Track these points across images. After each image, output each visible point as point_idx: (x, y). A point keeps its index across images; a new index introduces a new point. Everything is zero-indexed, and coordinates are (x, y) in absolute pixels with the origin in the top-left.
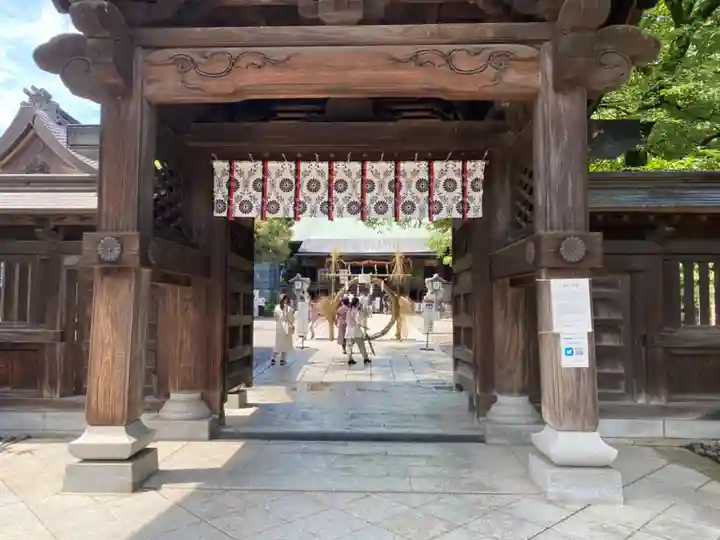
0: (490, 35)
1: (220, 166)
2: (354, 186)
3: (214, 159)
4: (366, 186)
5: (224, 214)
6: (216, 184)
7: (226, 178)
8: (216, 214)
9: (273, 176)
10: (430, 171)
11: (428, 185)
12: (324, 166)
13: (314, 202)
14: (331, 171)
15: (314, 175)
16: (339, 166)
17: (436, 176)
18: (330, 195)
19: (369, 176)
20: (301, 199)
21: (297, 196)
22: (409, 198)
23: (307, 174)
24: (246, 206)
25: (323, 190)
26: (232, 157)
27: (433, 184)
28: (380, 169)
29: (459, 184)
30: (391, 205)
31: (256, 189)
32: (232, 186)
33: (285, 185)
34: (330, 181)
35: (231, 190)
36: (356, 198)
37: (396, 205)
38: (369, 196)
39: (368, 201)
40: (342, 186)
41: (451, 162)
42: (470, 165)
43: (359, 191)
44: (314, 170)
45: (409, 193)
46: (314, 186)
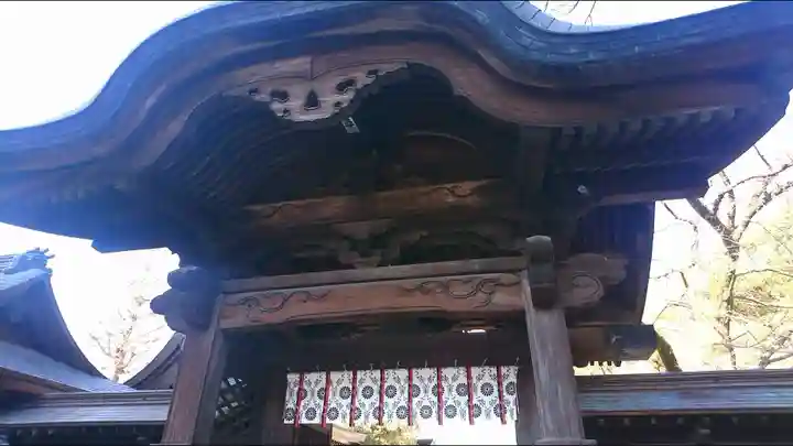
0: (477, 267)
1: (292, 378)
2: (403, 392)
3: (288, 372)
4: (413, 391)
5: (292, 422)
6: (288, 393)
7: (296, 389)
8: (286, 422)
9: (335, 385)
10: (469, 377)
11: (467, 390)
12: (377, 374)
13: (367, 408)
14: (382, 379)
15: (368, 383)
16: (390, 374)
17: (474, 381)
18: (381, 401)
19: (416, 381)
20: (357, 405)
21: (352, 403)
22: (450, 402)
23: (362, 381)
24: (311, 413)
25: (376, 396)
26: (303, 370)
27: (472, 389)
28: (425, 376)
29: (496, 389)
30: (435, 410)
31: (320, 398)
32: (301, 395)
33: (344, 393)
34: (381, 387)
35: (300, 398)
36: (403, 403)
37: (440, 408)
38: (415, 400)
39: (414, 406)
40: (391, 391)
41: (487, 368)
42: (504, 370)
43: (406, 395)
44: (368, 378)
45: (450, 397)
46: (368, 393)
